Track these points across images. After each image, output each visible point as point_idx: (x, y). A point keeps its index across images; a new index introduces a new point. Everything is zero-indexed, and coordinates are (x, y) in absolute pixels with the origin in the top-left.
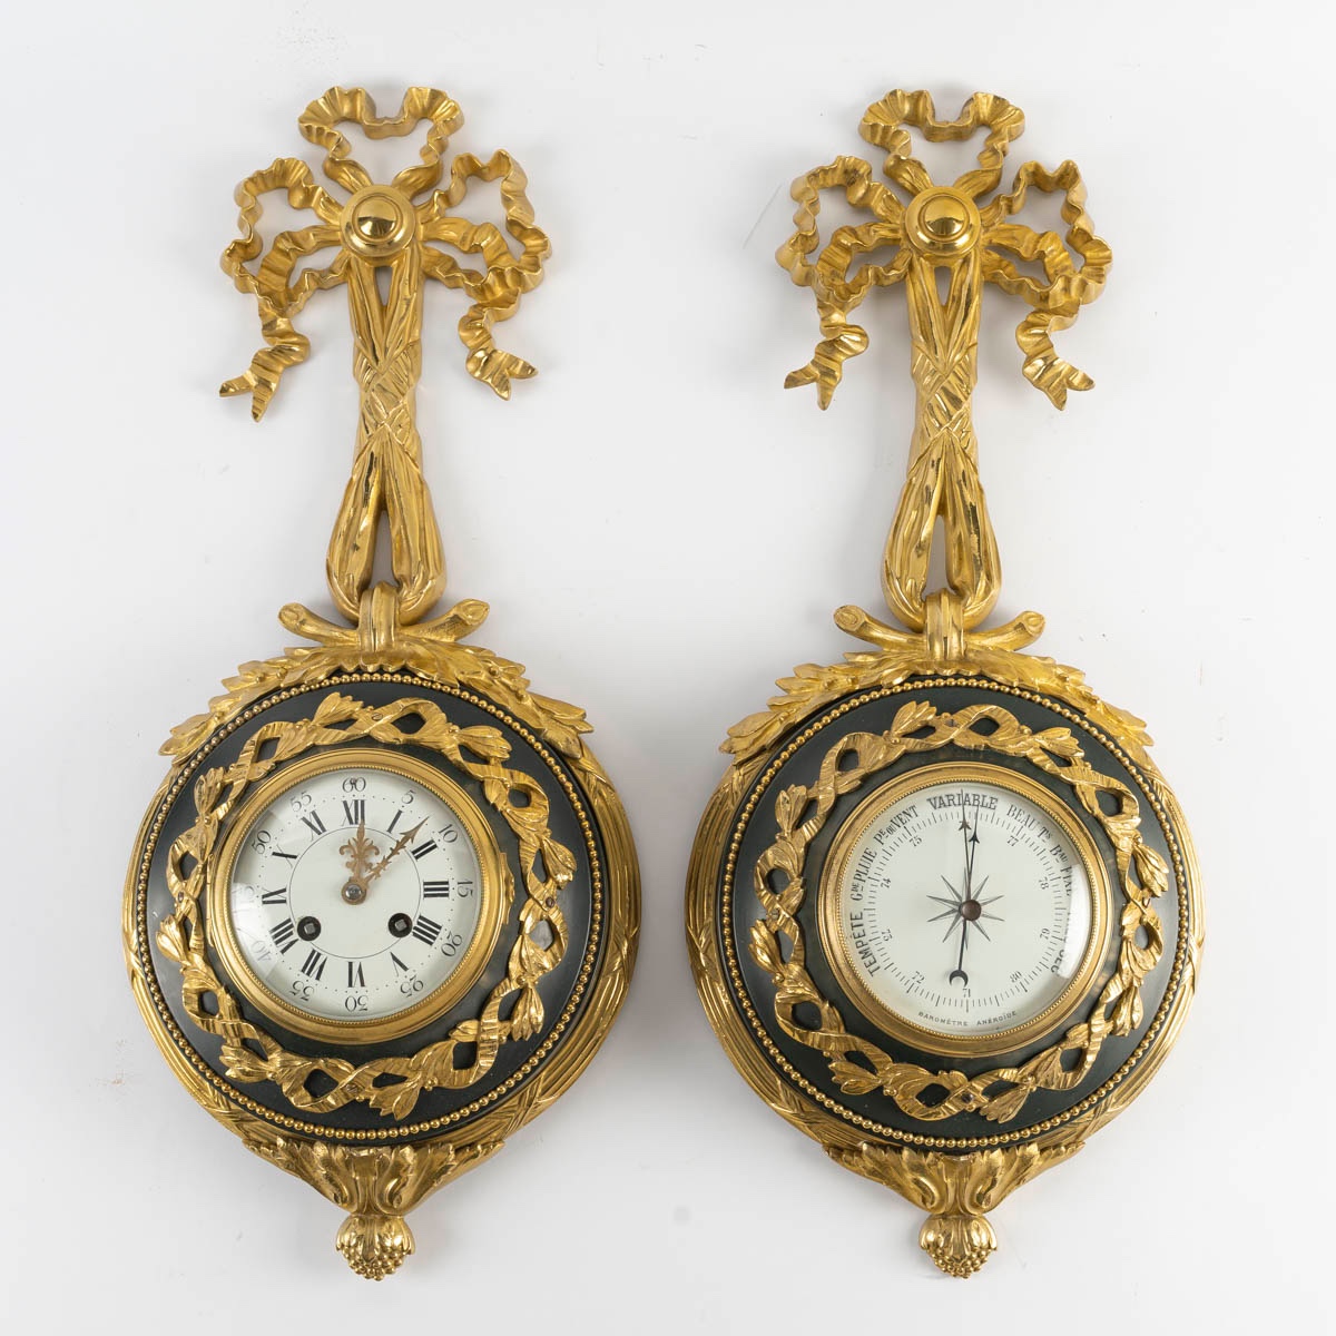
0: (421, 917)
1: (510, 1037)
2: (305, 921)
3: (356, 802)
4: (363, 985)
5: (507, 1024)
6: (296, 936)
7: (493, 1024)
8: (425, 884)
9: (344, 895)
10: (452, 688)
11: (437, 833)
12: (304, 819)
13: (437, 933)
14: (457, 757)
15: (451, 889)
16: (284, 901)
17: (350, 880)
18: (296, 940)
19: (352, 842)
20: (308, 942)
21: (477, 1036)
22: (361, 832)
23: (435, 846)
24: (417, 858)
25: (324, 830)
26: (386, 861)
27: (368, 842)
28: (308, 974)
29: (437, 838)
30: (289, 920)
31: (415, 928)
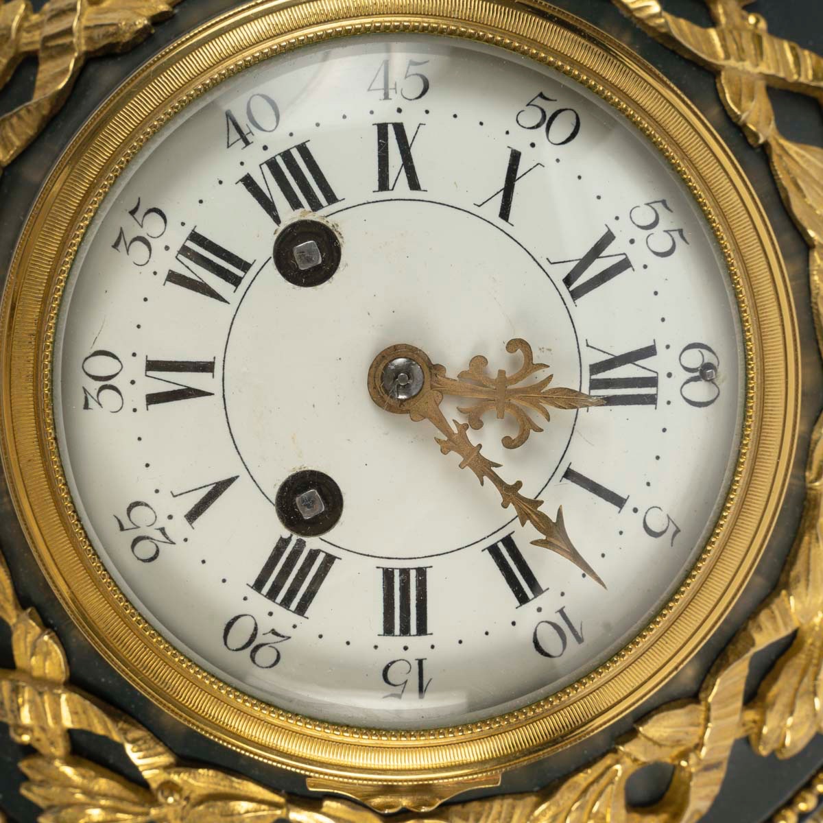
0: (330, 559)
1: (29, 751)
2: (329, 244)
3: (652, 382)
4: (153, 399)
5: (60, 749)
6: (289, 216)
7: (57, 717)
8: (421, 572)
9: (395, 351)
11: (561, 603)
12: (608, 238)
13: (286, 603)
14: (765, 636)
15: (405, 640)
16: (383, 185)
17: (435, 369)
18: (277, 220)
19: (541, 375)
20: (269, 251)
21: (27, 673)
22: (571, 399)
23: (523, 599)
24: (493, 550)
25: (575, 295)
26: (485, 469)
27: (538, 419)
28: (184, 250)
29: (546, 605)
30: (332, 199)
31: (301, 544)
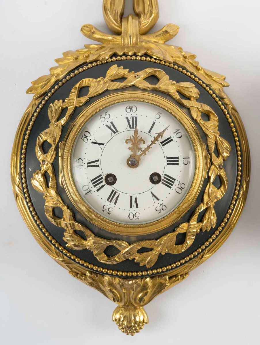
0: (165, 175)
1: (201, 230)
2: (109, 176)
3: (133, 118)
4: (137, 207)
5: (201, 224)
6: (104, 183)
7: (195, 224)
8: (168, 158)
9: (128, 163)
10: (169, 64)
11: (172, 133)
12: (107, 126)
13: (173, 182)
14: (177, 97)
15: (180, 161)
16: (98, 166)
17: (131, 156)
18: (105, 185)
19: (132, 137)
20: (110, 186)
21: (187, 230)
22: (136, 132)
23: (172, 140)
24: (163, 145)
25: (117, 131)
26: (149, 147)
27: (140, 138)
28: (111, 201)
29: (173, 136)
30: (101, 175)
31: (163, 180)
